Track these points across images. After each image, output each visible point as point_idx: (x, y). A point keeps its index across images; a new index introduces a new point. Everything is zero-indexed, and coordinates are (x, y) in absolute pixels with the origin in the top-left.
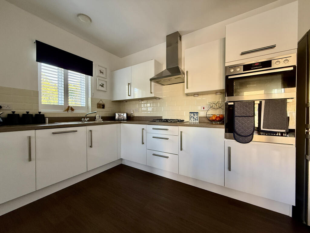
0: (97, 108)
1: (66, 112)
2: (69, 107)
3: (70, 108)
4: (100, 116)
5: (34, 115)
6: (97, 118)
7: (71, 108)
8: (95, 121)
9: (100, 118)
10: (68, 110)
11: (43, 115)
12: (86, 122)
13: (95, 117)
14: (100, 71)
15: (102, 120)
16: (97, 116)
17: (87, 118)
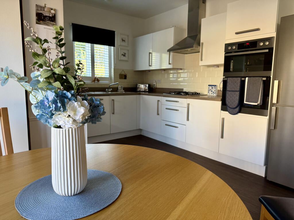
0: (120, 78)
1: (93, 83)
2: (95, 78)
4: (122, 87)
6: (119, 89)
7: (97, 79)
8: (117, 91)
9: (122, 89)
12: (110, 93)
13: (118, 88)
14: (122, 39)
15: (124, 91)
16: (119, 86)
17: (110, 88)
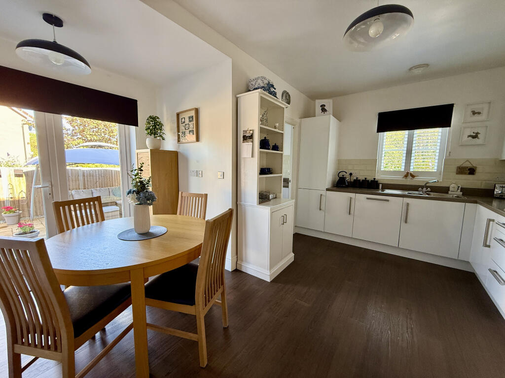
0: (457, 173)
1: (404, 179)
3: (409, 175)
4: (459, 187)
5: (370, 181)
10: (406, 176)
11: (377, 181)
15: (461, 193)
16: (453, 186)
17: (427, 187)
